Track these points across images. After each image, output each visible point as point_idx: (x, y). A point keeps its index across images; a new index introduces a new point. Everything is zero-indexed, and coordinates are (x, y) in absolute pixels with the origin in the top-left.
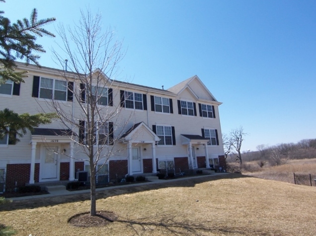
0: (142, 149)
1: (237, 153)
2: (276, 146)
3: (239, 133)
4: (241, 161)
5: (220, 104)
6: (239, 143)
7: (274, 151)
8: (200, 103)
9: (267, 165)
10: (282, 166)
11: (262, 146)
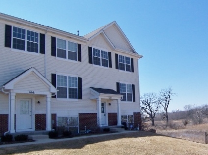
0: (34, 101)
1: (165, 112)
2: (201, 107)
3: (168, 93)
4: (168, 120)
5: (140, 57)
6: (167, 102)
7: (199, 112)
8: (117, 53)
9: (191, 124)
10: (203, 125)
11: (189, 106)
